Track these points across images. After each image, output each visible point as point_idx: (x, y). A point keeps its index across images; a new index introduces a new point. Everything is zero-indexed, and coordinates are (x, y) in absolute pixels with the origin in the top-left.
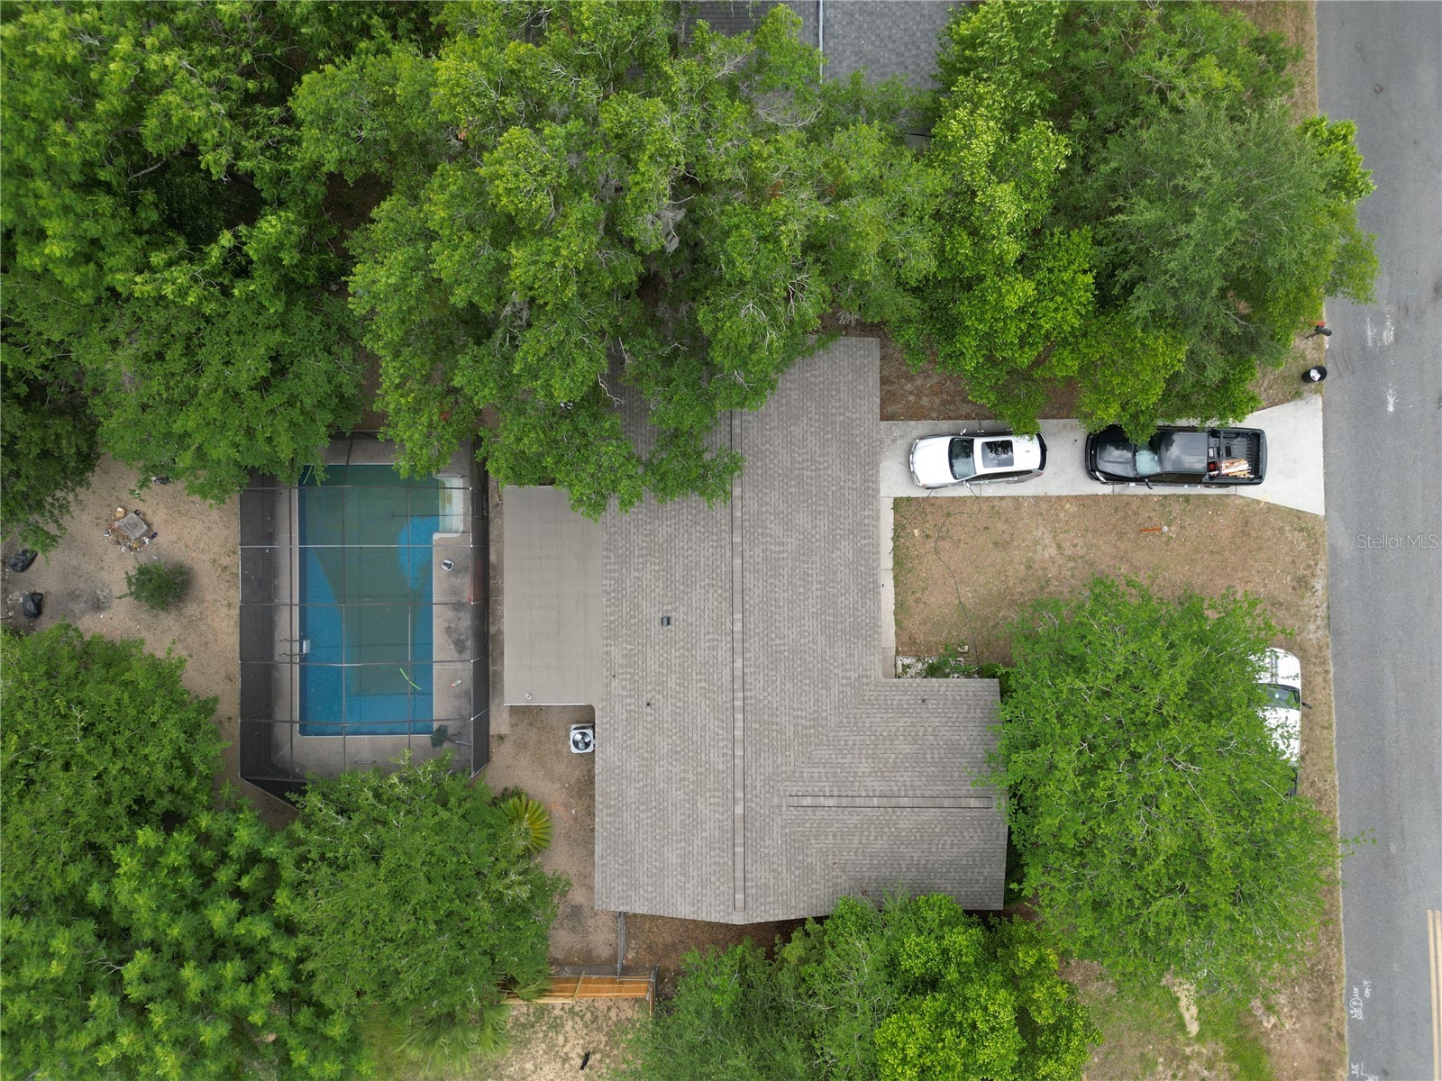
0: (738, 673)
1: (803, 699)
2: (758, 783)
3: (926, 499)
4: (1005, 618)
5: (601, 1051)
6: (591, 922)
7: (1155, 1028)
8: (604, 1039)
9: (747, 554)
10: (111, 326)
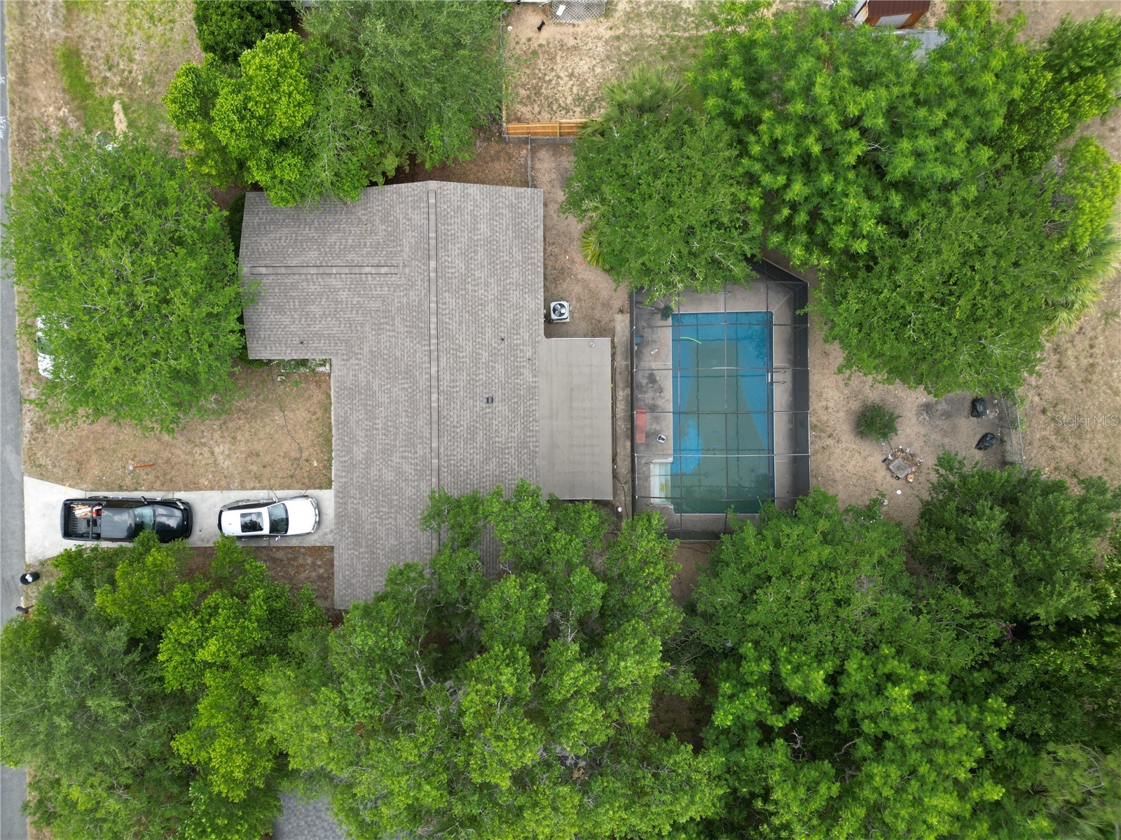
0: (434, 363)
1: (388, 344)
2: (419, 283)
3: (308, 488)
4: (251, 401)
5: (545, 81)
6: (554, 176)
7: (144, 106)
8: (543, 91)
9: (428, 450)
10: (876, 625)
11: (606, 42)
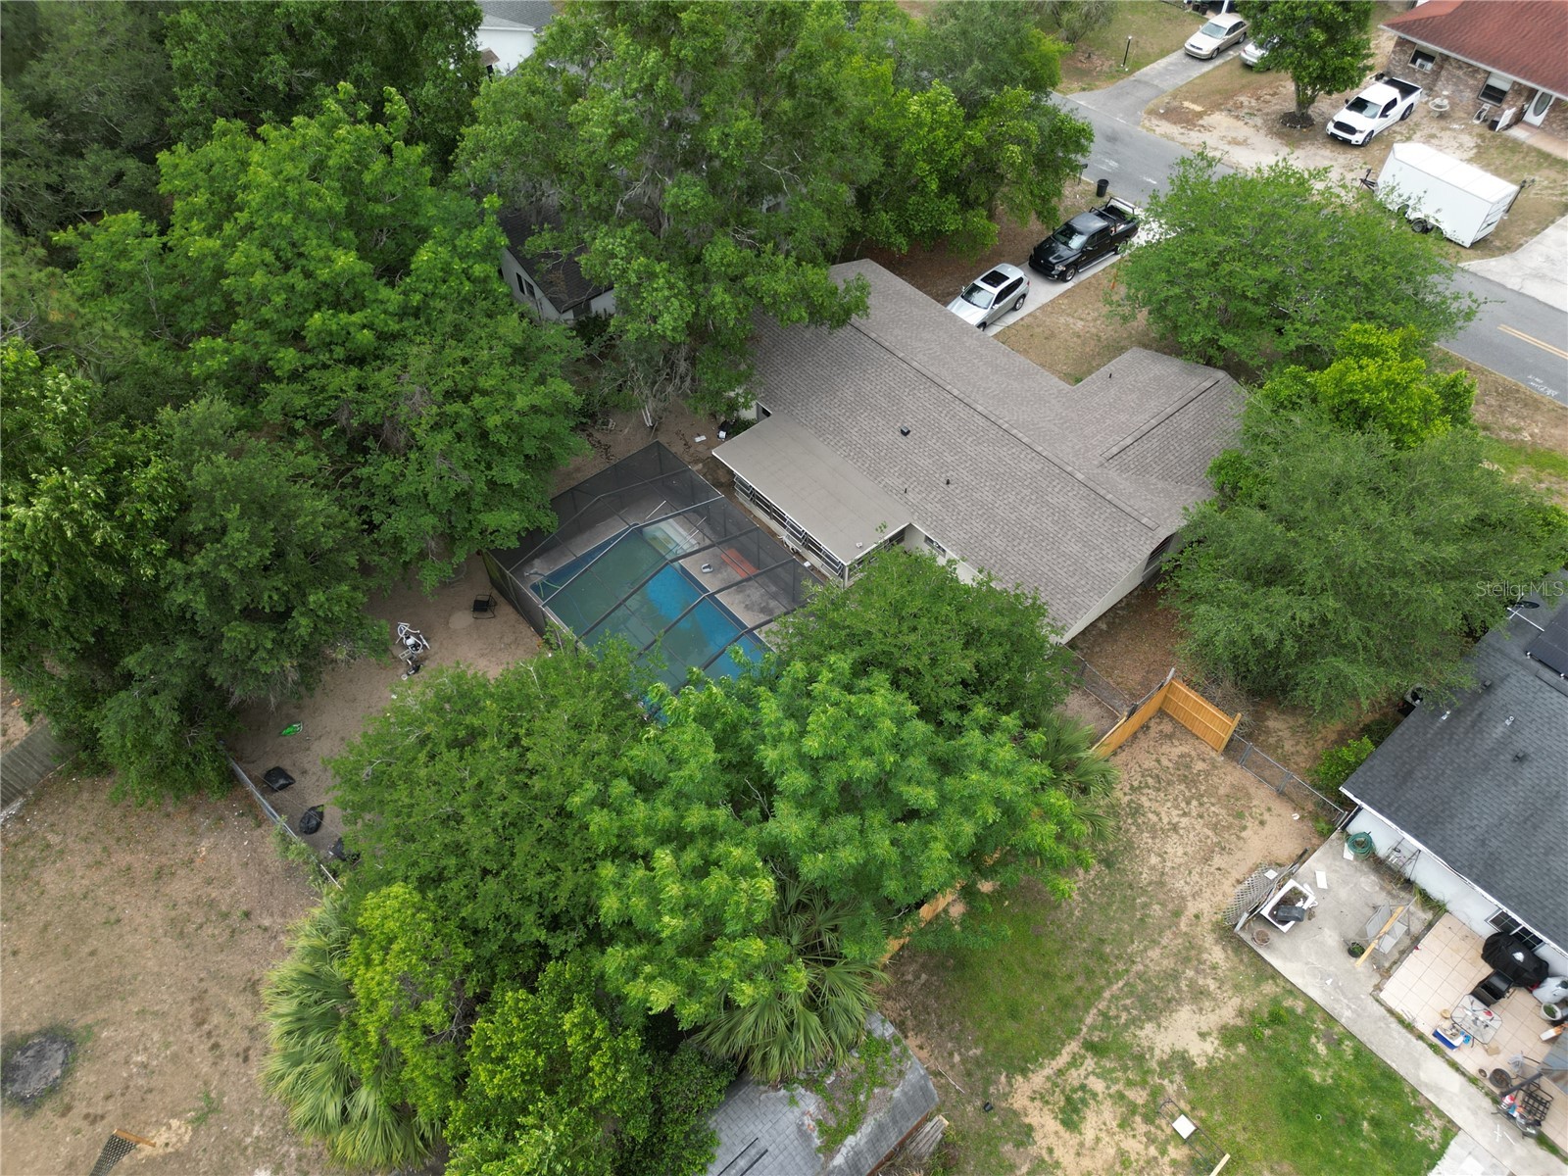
0: (986, 412)
1: (1041, 411)
5: (1192, 798)
11: (1183, 898)
